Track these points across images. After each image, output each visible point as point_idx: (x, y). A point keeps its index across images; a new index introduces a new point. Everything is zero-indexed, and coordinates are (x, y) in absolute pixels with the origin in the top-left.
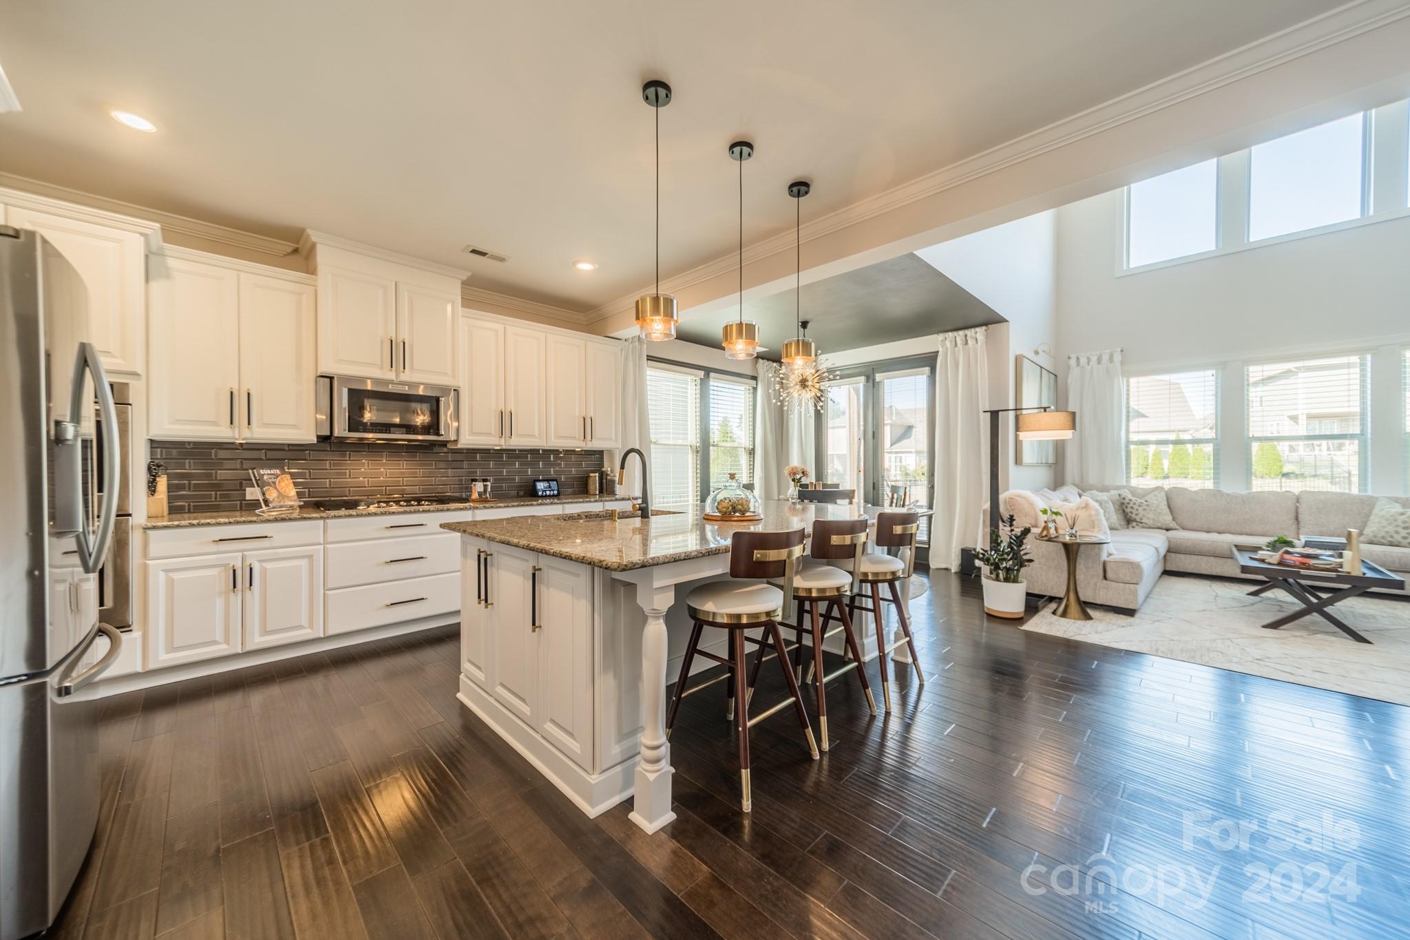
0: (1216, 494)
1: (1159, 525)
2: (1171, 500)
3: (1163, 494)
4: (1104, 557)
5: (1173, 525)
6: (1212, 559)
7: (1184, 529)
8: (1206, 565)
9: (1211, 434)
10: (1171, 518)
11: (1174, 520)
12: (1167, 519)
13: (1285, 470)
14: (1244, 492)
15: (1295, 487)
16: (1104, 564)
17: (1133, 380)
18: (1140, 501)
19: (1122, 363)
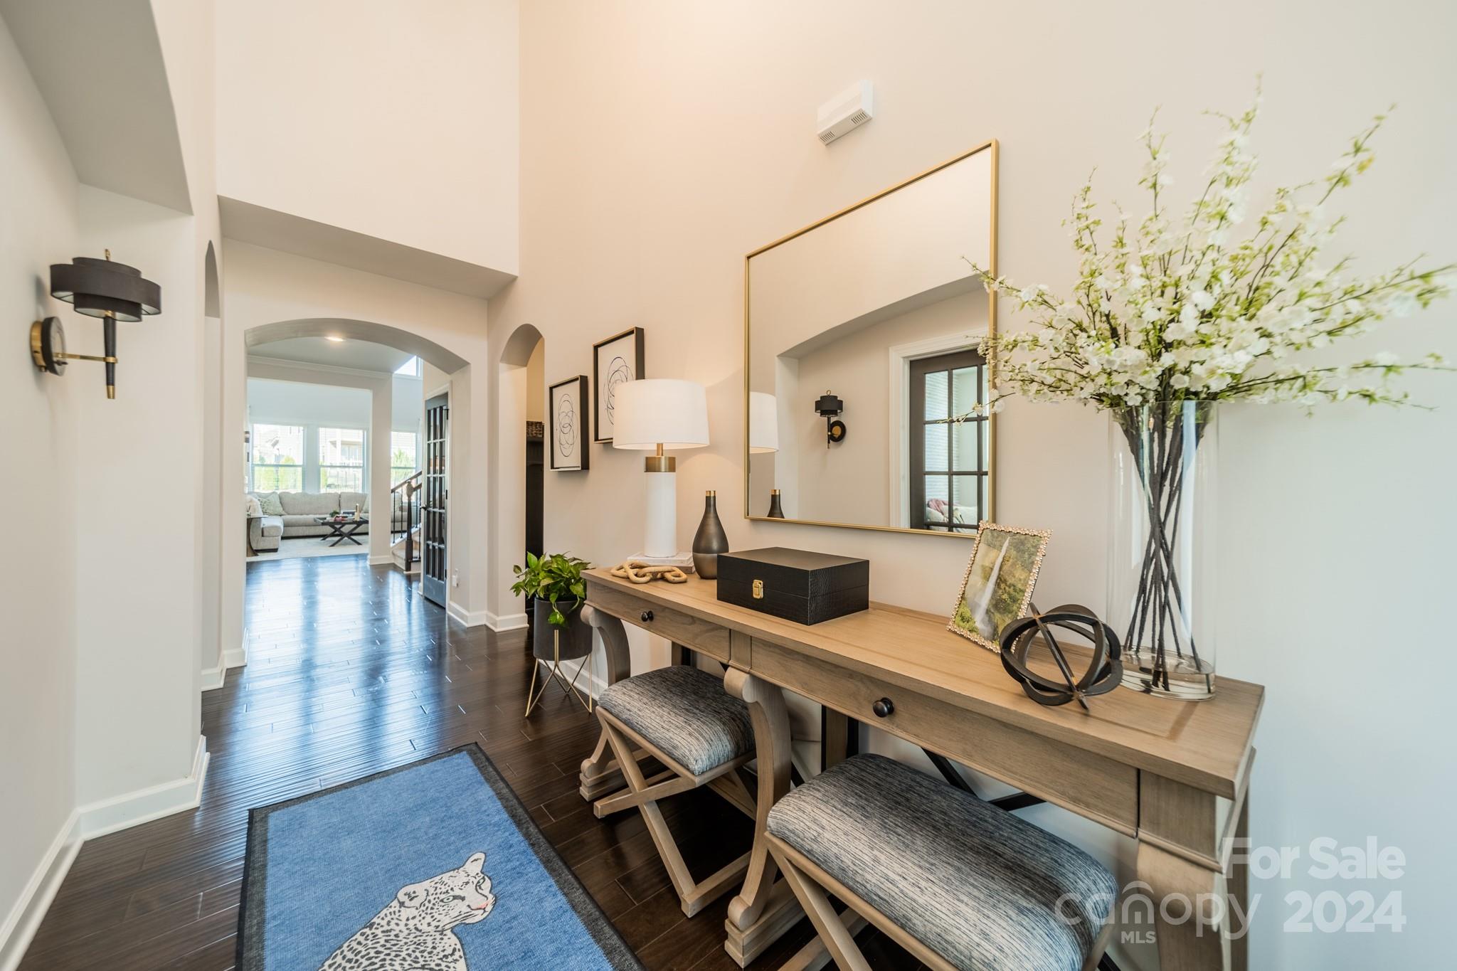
0: (304, 494)
1: (276, 513)
2: (282, 499)
3: (277, 496)
4: (262, 526)
5: (283, 513)
6: (305, 528)
7: (289, 514)
8: (301, 531)
9: (301, 463)
10: (282, 509)
11: (283, 509)
12: (280, 510)
13: (329, 483)
14: (316, 493)
15: (339, 491)
16: (263, 529)
17: (255, 425)
18: (265, 500)
19: (250, 414)
